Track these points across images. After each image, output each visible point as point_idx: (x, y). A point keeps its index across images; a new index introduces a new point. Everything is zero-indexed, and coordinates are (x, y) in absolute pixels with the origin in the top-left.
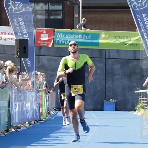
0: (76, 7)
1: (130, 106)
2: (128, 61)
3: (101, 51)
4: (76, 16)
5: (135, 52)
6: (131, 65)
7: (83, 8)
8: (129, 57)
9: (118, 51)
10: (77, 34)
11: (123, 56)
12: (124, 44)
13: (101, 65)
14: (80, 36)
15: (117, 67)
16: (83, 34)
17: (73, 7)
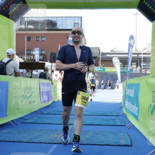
0: (99, 61)
1: (113, 88)
2: (113, 76)
3: (105, 73)
4: (99, 63)
5: (115, 73)
6: (114, 77)
7: (101, 61)
8: (113, 74)
9: (110, 73)
10: (99, 68)
11: (111, 74)
12: (112, 71)
13: (106, 77)
14: (100, 69)
15: (110, 77)
16: (101, 68)
17: (98, 61)
